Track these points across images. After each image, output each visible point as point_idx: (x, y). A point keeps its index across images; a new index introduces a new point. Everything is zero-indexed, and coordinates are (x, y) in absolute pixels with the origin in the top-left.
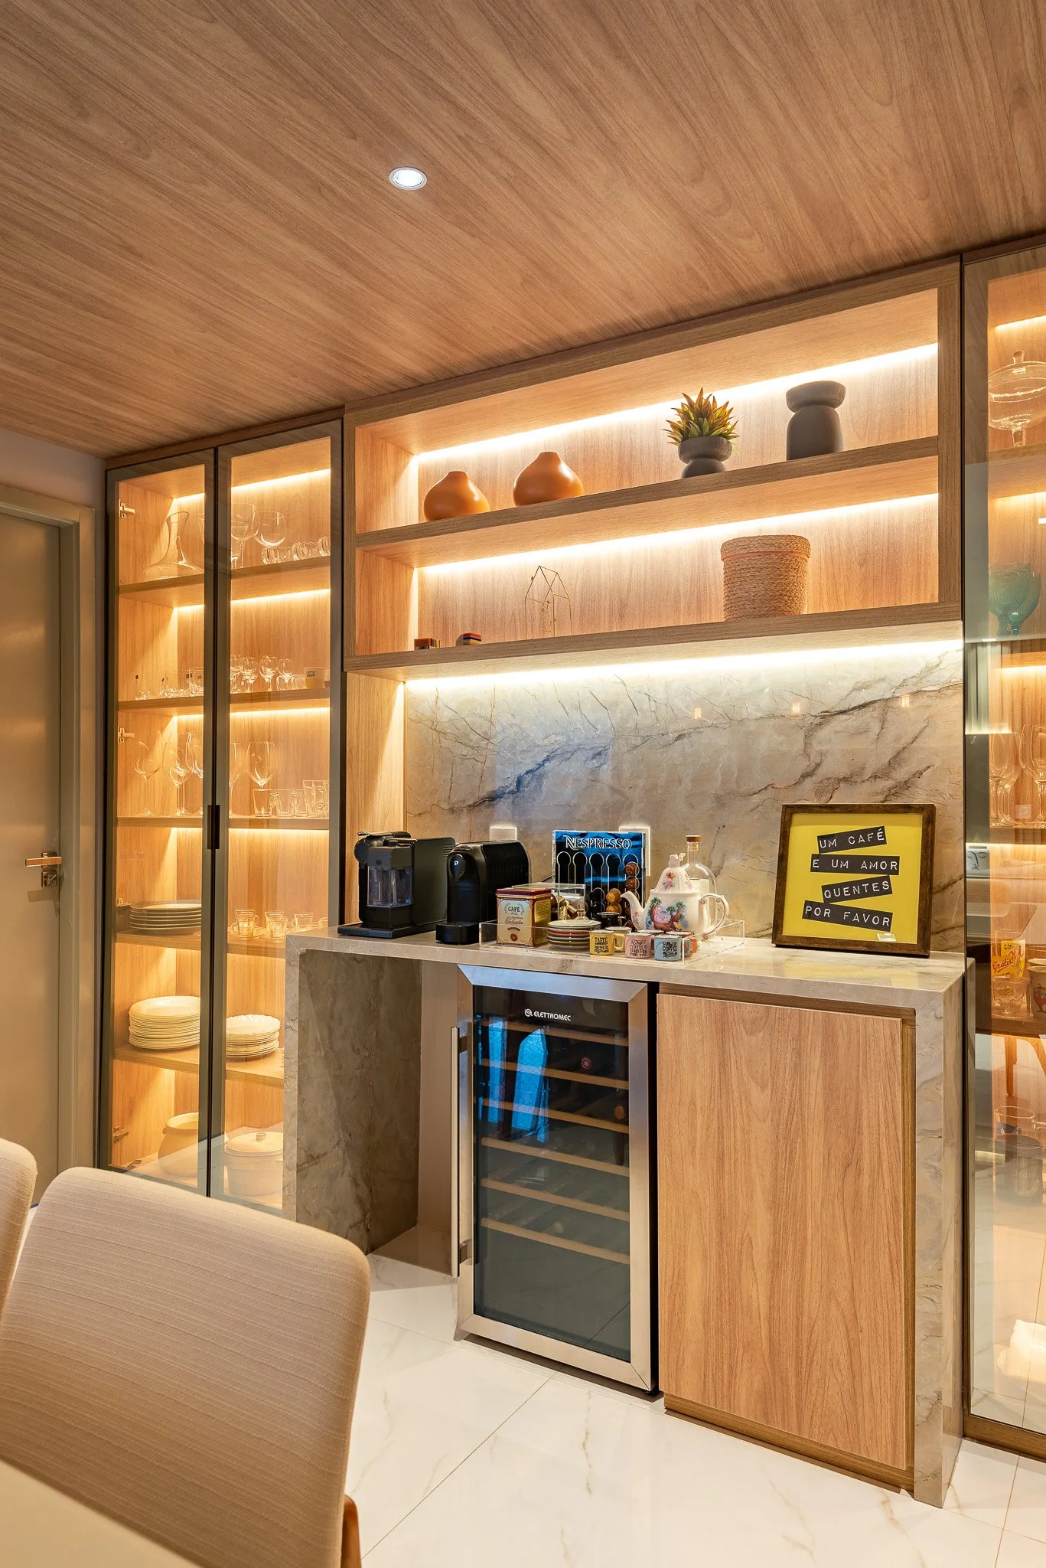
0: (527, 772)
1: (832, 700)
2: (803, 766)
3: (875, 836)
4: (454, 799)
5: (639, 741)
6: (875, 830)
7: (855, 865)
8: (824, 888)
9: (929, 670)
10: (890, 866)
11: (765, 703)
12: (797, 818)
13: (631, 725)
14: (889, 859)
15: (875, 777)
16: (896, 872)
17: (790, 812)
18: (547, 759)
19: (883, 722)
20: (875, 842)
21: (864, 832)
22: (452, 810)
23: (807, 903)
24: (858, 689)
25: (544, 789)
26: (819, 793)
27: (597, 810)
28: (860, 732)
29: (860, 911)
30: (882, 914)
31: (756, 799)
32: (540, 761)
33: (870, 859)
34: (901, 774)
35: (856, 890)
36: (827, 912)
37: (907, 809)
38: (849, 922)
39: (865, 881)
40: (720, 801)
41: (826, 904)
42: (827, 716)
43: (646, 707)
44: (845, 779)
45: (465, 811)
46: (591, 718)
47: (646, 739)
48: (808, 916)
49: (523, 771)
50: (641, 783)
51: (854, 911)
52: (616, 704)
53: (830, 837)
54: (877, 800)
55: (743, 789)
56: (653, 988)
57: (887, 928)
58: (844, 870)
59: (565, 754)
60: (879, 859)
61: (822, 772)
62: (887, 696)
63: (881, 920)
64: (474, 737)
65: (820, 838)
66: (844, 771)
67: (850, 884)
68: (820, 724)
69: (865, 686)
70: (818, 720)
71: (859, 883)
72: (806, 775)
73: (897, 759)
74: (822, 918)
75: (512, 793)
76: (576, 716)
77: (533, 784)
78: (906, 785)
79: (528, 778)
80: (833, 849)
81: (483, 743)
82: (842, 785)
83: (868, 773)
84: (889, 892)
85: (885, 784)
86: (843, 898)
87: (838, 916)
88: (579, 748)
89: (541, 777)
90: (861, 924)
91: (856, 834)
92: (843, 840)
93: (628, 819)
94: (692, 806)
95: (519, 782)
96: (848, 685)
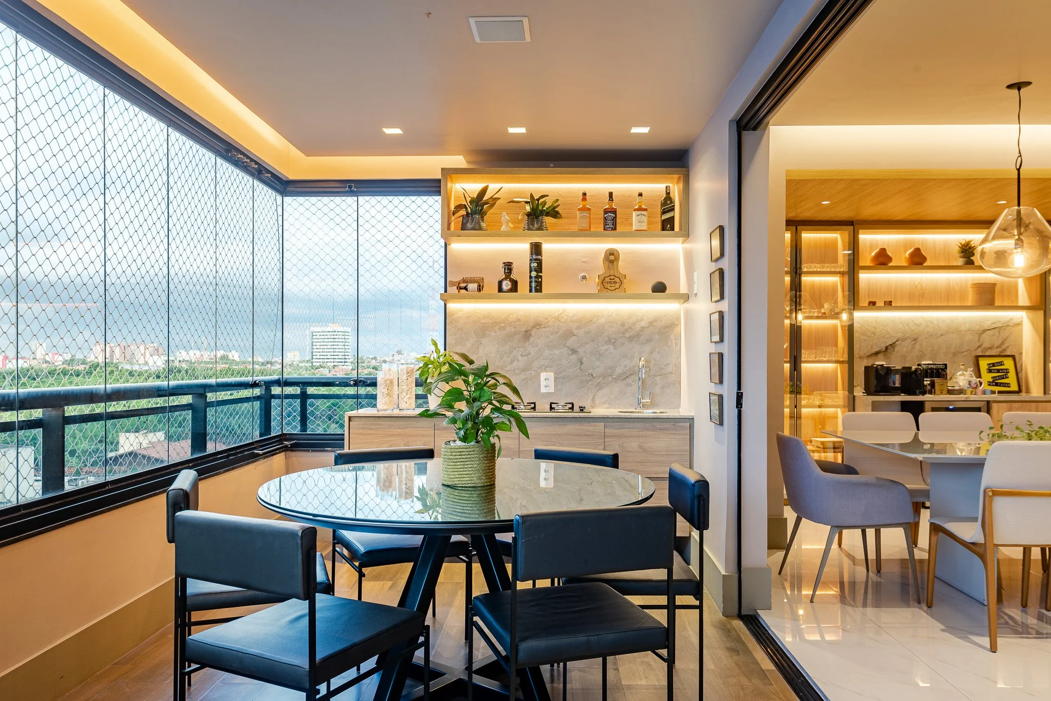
0: (889, 345)
1: (986, 326)
2: (978, 344)
3: (1001, 364)
4: (861, 354)
5: (928, 336)
6: (1001, 362)
7: (998, 371)
8: (992, 377)
9: (1011, 319)
10: (1007, 371)
11: (967, 326)
12: (980, 359)
13: (926, 331)
14: (1007, 369)
15: (997, 348)
16: (1009, 372)
17: (977, 357)
18: (897, 341)
19: (999, 332)
20: (1002, 365)
21: (999, 363)
22: (860, 358)
23: (988, 382)
24: (992, 324)
25: (895, 350)
26: (982, 352)
27: (914, 357)
28: (994, 335)
29: (1003, 383)
30: (1008, 384)
31: (965, 353)
32: (894, 341)
33: (1002, 370)
34: (1004, 347)
35: (1000, 378)
36: (994, 384)
37: (1008, 356)
38: (1000, 386)
39: (1003, 375)
40: (954, 354)
41: (993, 382)
42: (985, 331)
43: (931, 325)
44: (989, 348)
45: (865, 358)
46: (913, 328)
47: (930, 336)
48: (989, 385)
49: (888, 345)
50: (929, 349)
51: (1001, 383)
52: (921, 324)
53: (990, 364)
54: (998, 354)
55: (961, 351)
56: (988, 402)
57: (1010, 387)
58: (995, 373)
59: (904, 340)
60: (1004, 369)
61: (983, 346)
62: (1001, 326)
63: (1008, 385)
64: (869, 333)
65: (988, 364)
66: (989, 346)
67: (998, 376)
68: (983, 333)
69: (995, 323)
70: (982, 332)
71: (1000, 376)
72: (979, 347)
73: (1003, 343)
74: (993, 385)
75: (884, 352)
76: (907, 327)
77: (891, 349)
78: (1005, 350)
79: (890, 347)
80: (991, 367)
81: (873, 335)
82: (989, 350)
83: (995, 347)
84: (1008, 378)
85: (999, 350)
86: (997, 380)
87: (997, 385)
88: (908, 338)
89: (894, 348)
90: (1003, 386)
91: (997, 363)
92: (994, 365)
93: (925, 360)
94: (945, 356)
95: (887, 348)
96: (990, 322)
